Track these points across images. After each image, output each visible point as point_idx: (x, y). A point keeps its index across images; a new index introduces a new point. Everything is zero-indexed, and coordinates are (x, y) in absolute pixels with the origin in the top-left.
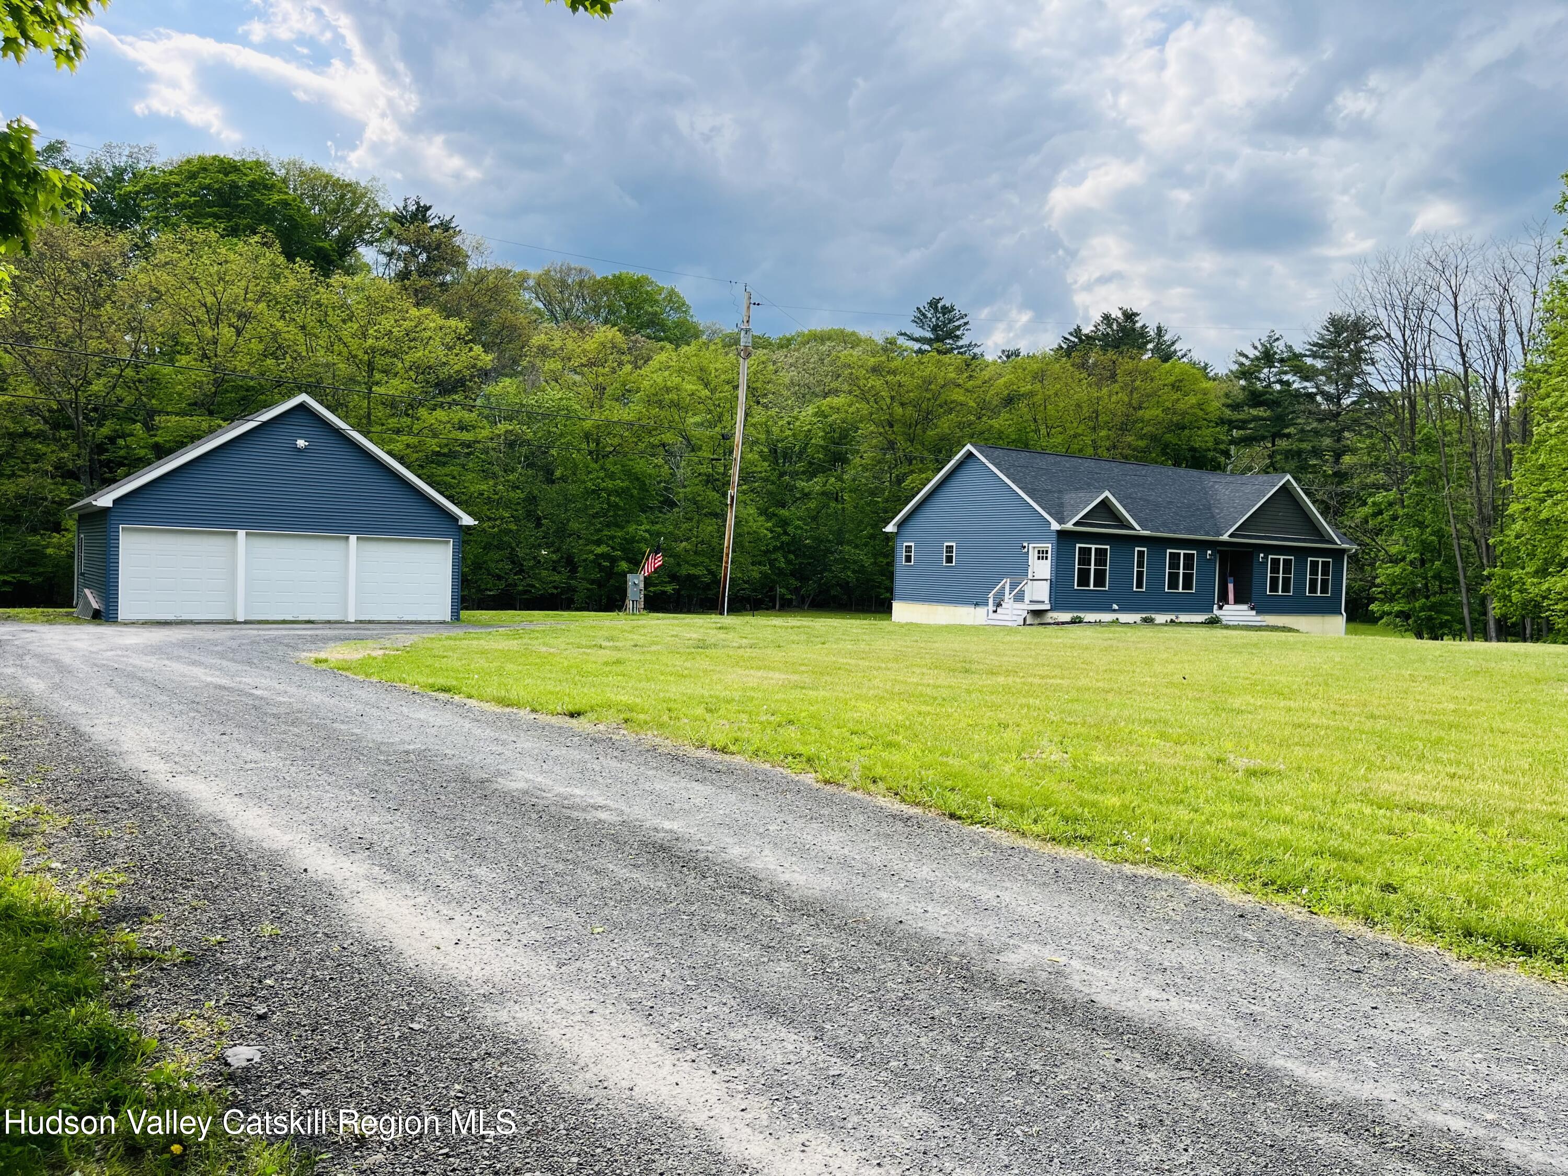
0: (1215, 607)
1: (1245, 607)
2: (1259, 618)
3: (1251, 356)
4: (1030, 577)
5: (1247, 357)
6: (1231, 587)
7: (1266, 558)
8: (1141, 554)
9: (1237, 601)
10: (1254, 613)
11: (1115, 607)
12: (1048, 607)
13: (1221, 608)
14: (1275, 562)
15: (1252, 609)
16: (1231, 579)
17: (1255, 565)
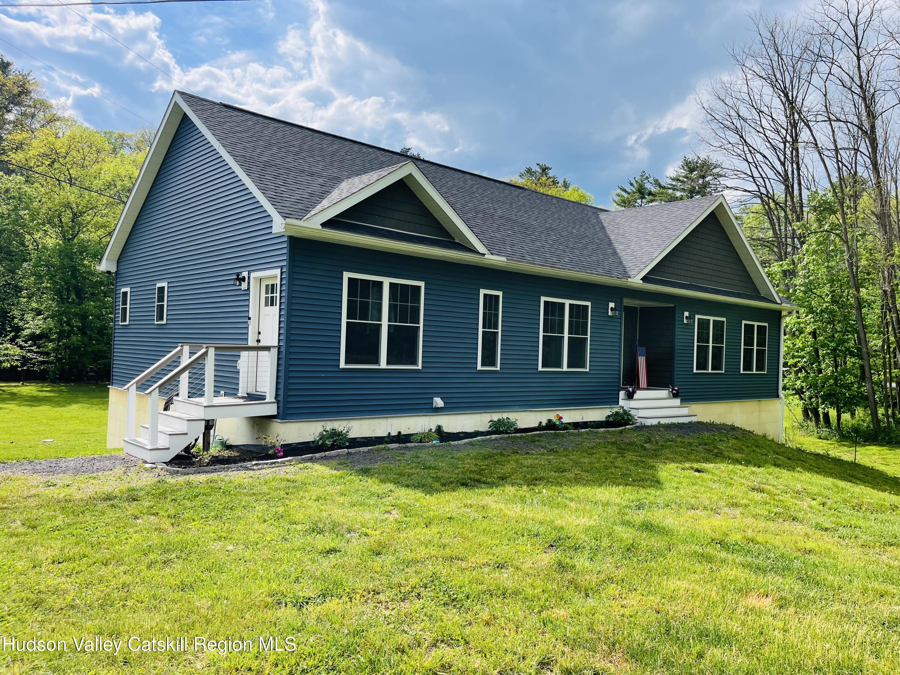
0: (622, 394)
1: (664, 393)
2: (685, 411)
3: (629, 191)
4: (251, 342)
5: (625, 191)
6: (642, 361)
7: (691, 317)
8: (491, 301)
9: (652, 384)
10: (677, 402)
11: (438, 402)
12: (272, 410)
13: (630, 396)
14: (704, 325)
15: (675, 396)
16: (641, 350)
17: (678, 327)
